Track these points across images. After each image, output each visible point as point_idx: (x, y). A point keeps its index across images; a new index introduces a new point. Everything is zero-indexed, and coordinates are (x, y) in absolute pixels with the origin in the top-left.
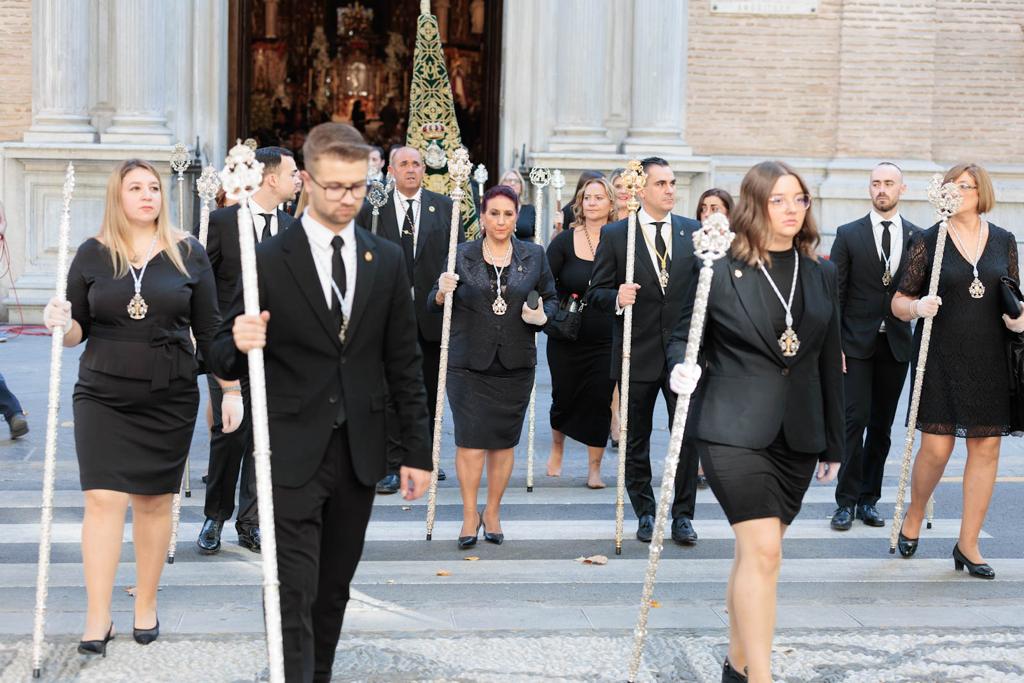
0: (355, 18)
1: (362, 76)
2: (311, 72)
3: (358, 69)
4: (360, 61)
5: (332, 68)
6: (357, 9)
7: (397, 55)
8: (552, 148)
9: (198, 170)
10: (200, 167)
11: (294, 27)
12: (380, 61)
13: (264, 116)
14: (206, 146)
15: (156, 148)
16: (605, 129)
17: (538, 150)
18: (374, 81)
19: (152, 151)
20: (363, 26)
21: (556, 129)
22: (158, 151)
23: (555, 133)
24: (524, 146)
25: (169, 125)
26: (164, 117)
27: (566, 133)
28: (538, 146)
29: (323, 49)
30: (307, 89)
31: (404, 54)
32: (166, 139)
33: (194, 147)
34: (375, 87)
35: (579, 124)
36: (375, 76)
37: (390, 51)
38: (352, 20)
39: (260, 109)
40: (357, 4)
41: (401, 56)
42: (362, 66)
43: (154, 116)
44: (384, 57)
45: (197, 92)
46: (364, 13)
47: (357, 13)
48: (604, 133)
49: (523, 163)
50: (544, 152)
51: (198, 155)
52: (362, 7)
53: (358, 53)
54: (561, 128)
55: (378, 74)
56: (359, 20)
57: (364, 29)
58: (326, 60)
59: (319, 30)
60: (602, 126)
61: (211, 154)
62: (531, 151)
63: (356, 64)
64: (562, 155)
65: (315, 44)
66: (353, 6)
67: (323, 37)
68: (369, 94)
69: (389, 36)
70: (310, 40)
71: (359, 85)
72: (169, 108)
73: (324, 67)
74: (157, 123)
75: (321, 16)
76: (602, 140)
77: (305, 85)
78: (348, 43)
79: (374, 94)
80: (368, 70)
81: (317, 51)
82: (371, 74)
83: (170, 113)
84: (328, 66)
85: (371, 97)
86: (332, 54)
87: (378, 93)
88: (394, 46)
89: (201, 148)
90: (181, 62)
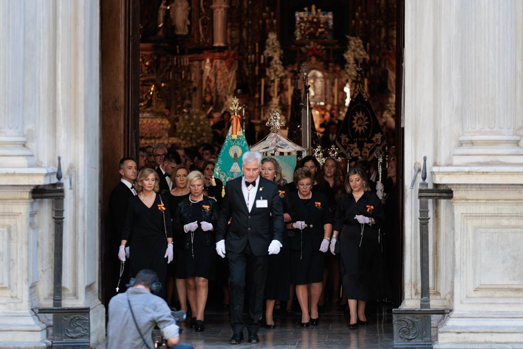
0: (312, 22)
1: (319, 84)
2: (263, 81)
3: (315, 77)
4: (317, 69)
5: (286, 77)
6: (314, 12)
7: (356, 61)
8: (456, 160)
9: (59, 194)
10: (62, 191)
11: (244, 34)
12: (338, 68)
13: (202, 130)
14: (71, 167)
15: (11, 171)
16: (517, 138)
17: (442, 164)
18: (332, 90)
19: (7, 174)
20: (320, 30)
21: (461, 138)
22: (14, 174)
23: (461, 144)
24: (425, 159)
25: (29, 145)
26: (24, 136)
27: (472, 143)
28: (442, 159)
29: (276, 57)
30: (259, 99)
31: (364, 60)
32: (23, 161)
33: (56, 170)
34: (333, 96)
35: (485, 133)
36: (333, 84)
37: (349, 56)
38: (308, 25)
39: (198, 123)
40: (313, 7)
41: (361, 61)
42: (319, 74)
43: (11, 135)
44: (343, 63)
45: (60, 108)
46: (323, 17)
47: (313, 18)
48: (517, 143)
49: (424, 178)
50: (448, 165)
51: (59, 177)
52: (319, 10)
53: (314, 59)
54: (467, 138)
55: (336, 81)
56: (317, 24)
57: (322, 33)
58: (280, 68)
59: (272, 37)
60: (515, 134)
61: (77, 177)
62: (435, 164)
63: (313, 72)
64: (467, 169)
65: (268, 52)
66: (310, 10)
67: (277, 44)
68: (326, 105)
69: (347, 41)
70: (262, 48)
71: (316, 95)
72: (29, 126)
73: (277, 76)
74: (14, 143)
75: (275, 21)
76: (515, 150)
77: (257, 96)
78: (303, 49)
79: (333, 104)
80: (325, 78)
81: (271, 59)
82: (328, 82)
83: (29, 131)
84: (283, 74)
85: (329, 107)
86: (286, 61)
87: (336, 102)
88: (354, 51)
89: (64, 170)
90: (43, 76)
